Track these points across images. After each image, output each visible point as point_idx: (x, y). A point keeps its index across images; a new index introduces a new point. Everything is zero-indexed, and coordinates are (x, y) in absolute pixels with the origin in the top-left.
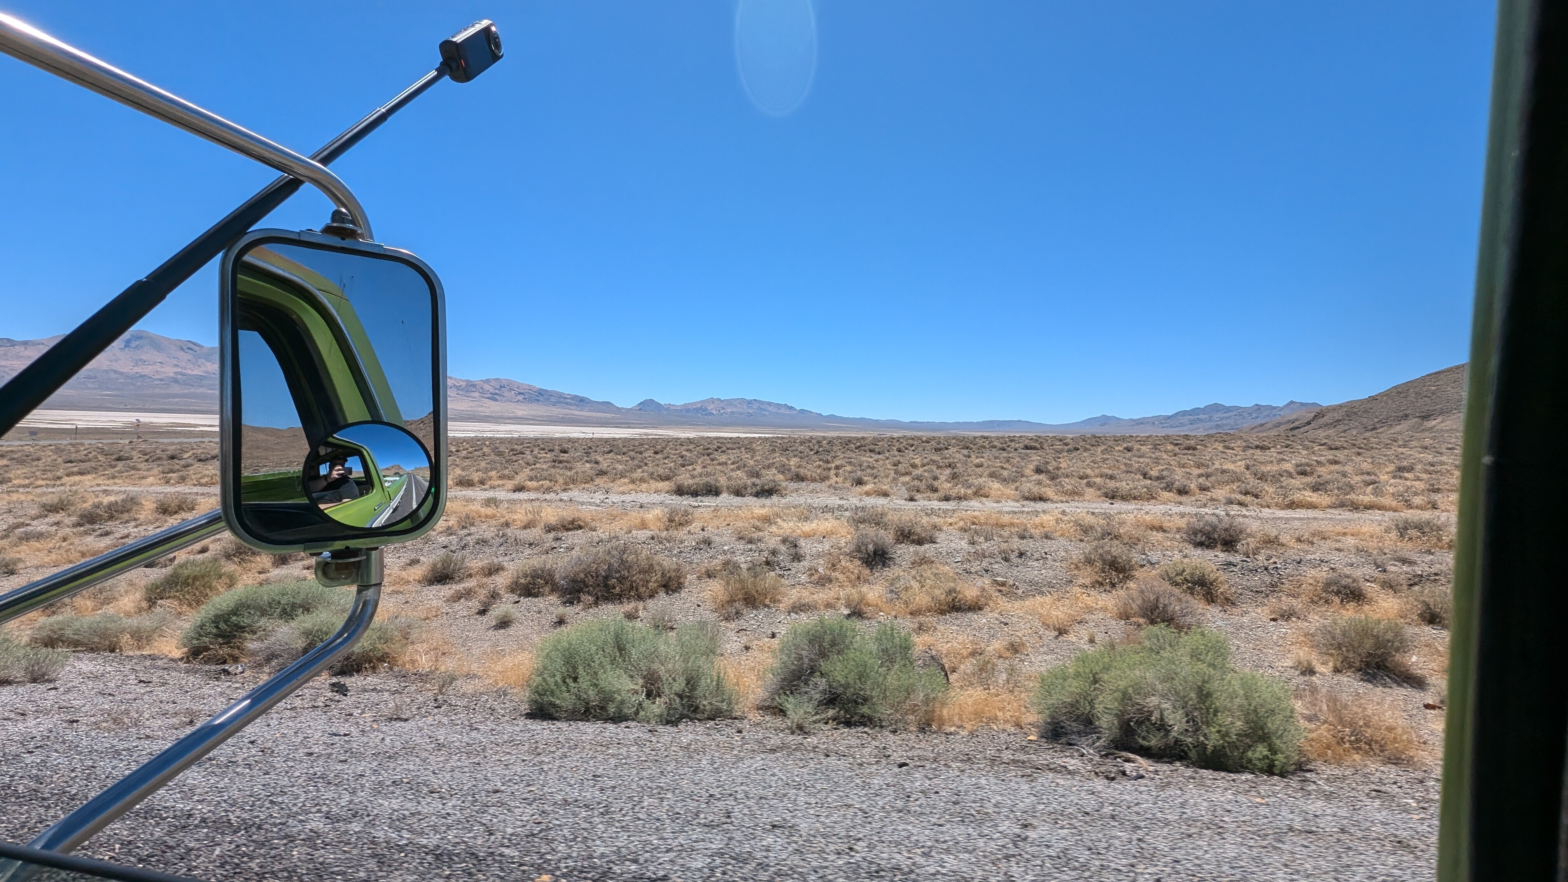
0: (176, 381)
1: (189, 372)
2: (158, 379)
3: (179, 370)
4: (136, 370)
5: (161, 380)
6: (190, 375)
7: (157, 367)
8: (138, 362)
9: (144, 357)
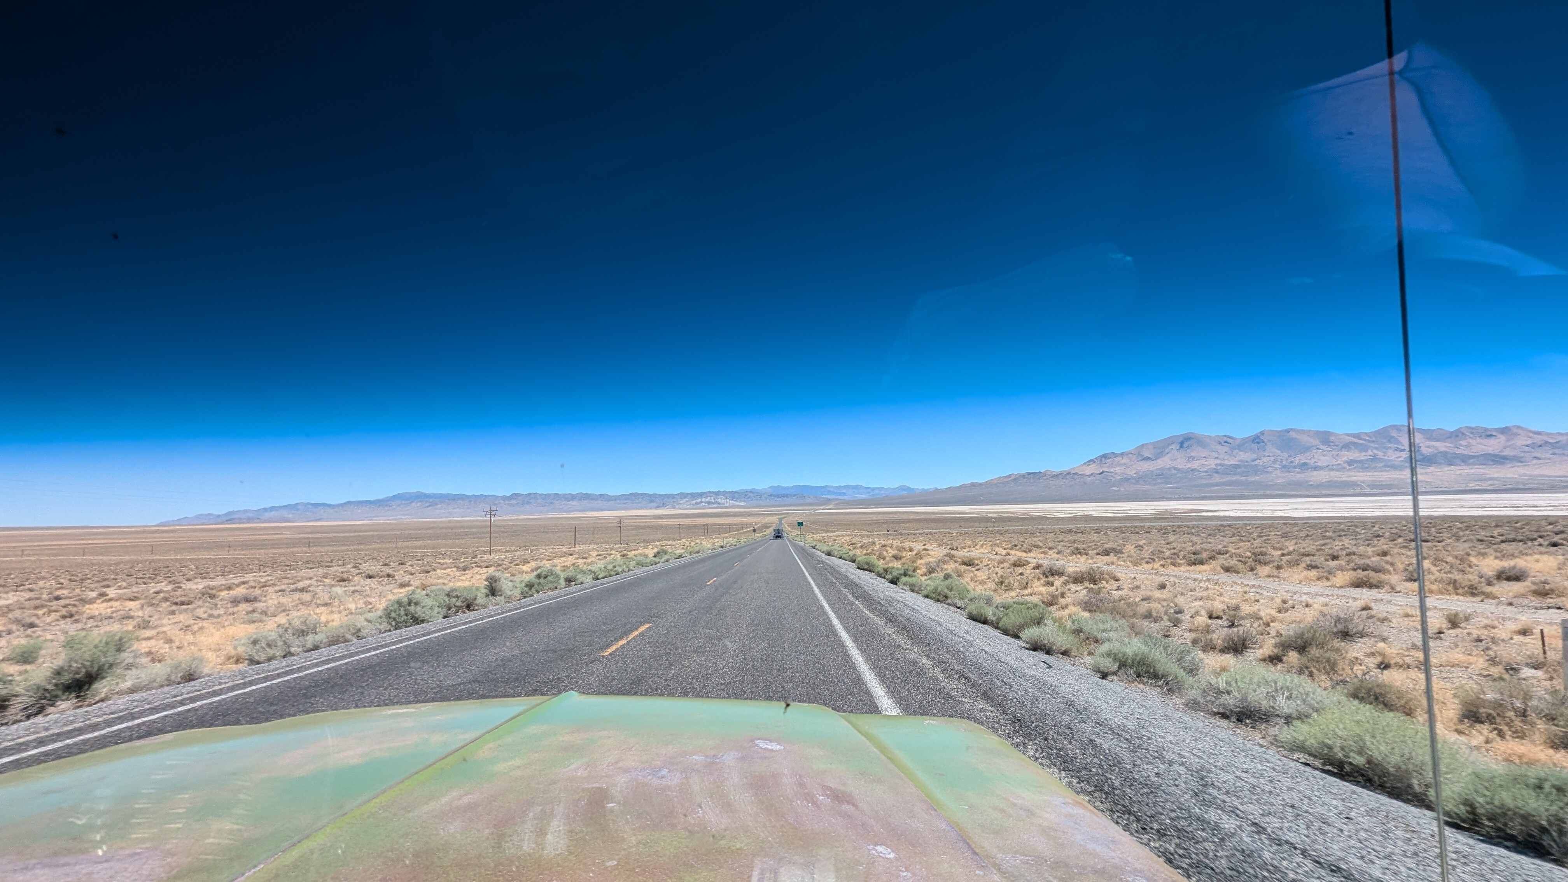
0: (1217, 472)
1: (1226, 462)
2: (1203, 472)
3: (1218, 461)
4: (1189, 465)
5: (1206, 472)
6: (1226, 465)
7: (1203, 461)
8: (1190, 459)
9: (1193, 454)
